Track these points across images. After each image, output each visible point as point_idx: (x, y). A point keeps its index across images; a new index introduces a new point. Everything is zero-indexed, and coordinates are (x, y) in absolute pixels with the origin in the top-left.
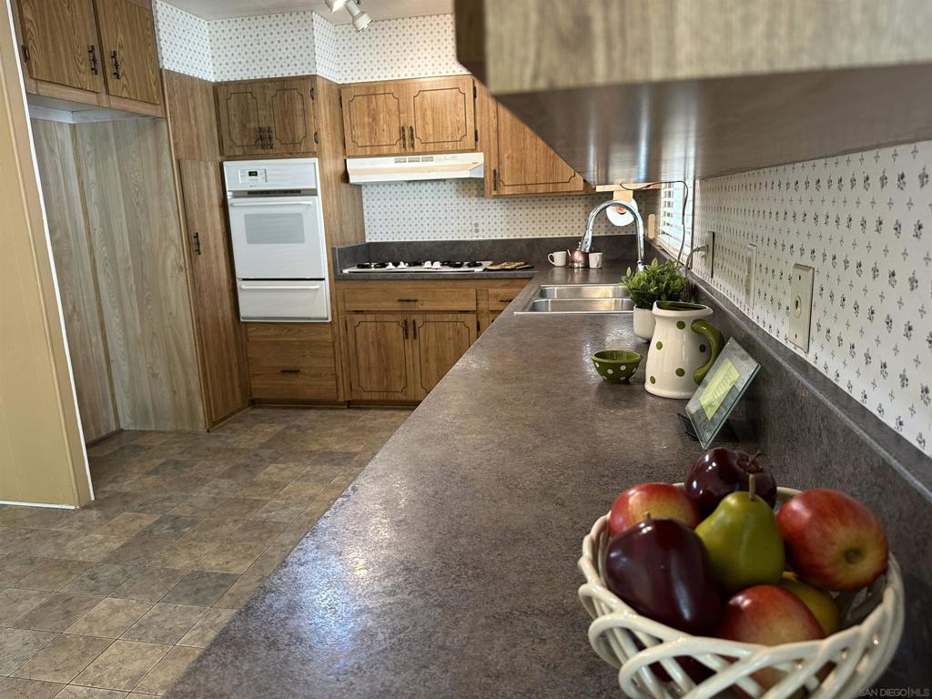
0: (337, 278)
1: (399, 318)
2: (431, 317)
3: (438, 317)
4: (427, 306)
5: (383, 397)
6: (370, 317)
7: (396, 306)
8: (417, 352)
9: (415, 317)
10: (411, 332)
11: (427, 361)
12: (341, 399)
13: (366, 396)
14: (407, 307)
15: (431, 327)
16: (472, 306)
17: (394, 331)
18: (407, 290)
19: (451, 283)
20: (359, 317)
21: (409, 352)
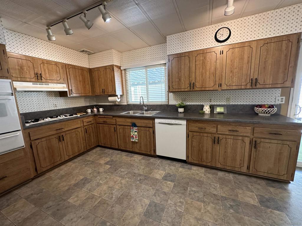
0: (24, 129)
1: (56, 136)
2: (68, 132)
3: (70, 132)
4: (66, 129)
5: (52, 166)
6: (43, 140)
7: (55, 132)
8: (64, 145)
9: (62, 134)
10: (61, 139)
11: (68, 146)
12: (32, 176)
13: (44, 170)
14: (59, 131)
15: (68, 136)
16: (80, 126)
17: (55, 142)
18: (58, 126)
19: (72, 121)
20: (37, 141)
21: (61, 146)
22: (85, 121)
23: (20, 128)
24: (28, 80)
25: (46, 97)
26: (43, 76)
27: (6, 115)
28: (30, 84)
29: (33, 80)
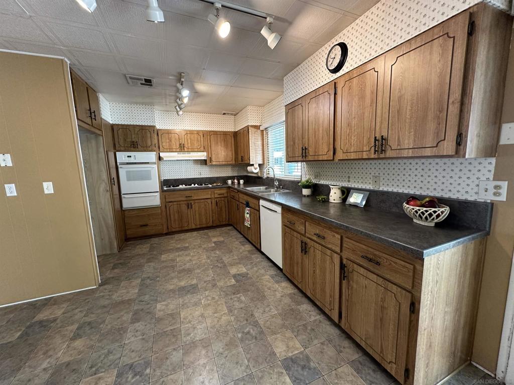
0: (162, 191)
1: (186, 202)
2: (197, 201)
3: (199, 201)
4: (195, 198)
5: (180, 229)
6: (175, 203)
7: (185, 199)
8: (192, 212)
9: (191, 202)
10: (190, 206)
11: (195, 215)
12: (165, 232)
13: (174, 230)
14: (188, 199)
15: (196, 204)
16: (210, 197)
17: (184, 207)
18: (188, 193)
19: (202, 190)
20: (171, 204)
21: (189, 213)
22: (217, 193)
23: (159, 191)
24: (174, 150)
25: (193, 166)
26: (186, 146)
27: (151, 179)
28: (176, 154)
29: (178, 150)
